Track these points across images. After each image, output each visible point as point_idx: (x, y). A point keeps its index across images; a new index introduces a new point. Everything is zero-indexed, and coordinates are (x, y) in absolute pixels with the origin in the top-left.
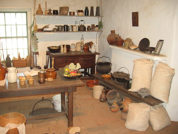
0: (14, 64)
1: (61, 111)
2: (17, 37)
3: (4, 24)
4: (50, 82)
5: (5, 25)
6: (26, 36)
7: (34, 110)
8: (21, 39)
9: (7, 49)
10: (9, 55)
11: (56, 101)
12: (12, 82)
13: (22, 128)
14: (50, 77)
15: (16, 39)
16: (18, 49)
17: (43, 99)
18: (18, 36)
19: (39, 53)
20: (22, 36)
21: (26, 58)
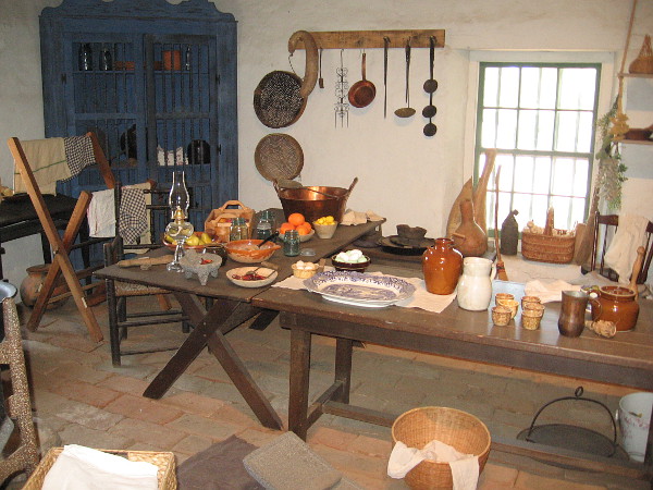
0: (528, 247)
1: (642, 459)
2: (553, 154)
3: (516, 106)
4: (602, 336)
5: (519, 109)
6: (588, 151)
7: (537, 423)
8: (570, 161)
9: (512, 193)
10: (516, 213)
11: (629, 417)
12: (469, 308)
13: (465, 469)
14: (610, 317)
15: (548, 159)
16: (550, 195)
17: (578, 395)
18: (558, 149)
19: (620, 221)
20: (572, 151)
21: (571, 233)
